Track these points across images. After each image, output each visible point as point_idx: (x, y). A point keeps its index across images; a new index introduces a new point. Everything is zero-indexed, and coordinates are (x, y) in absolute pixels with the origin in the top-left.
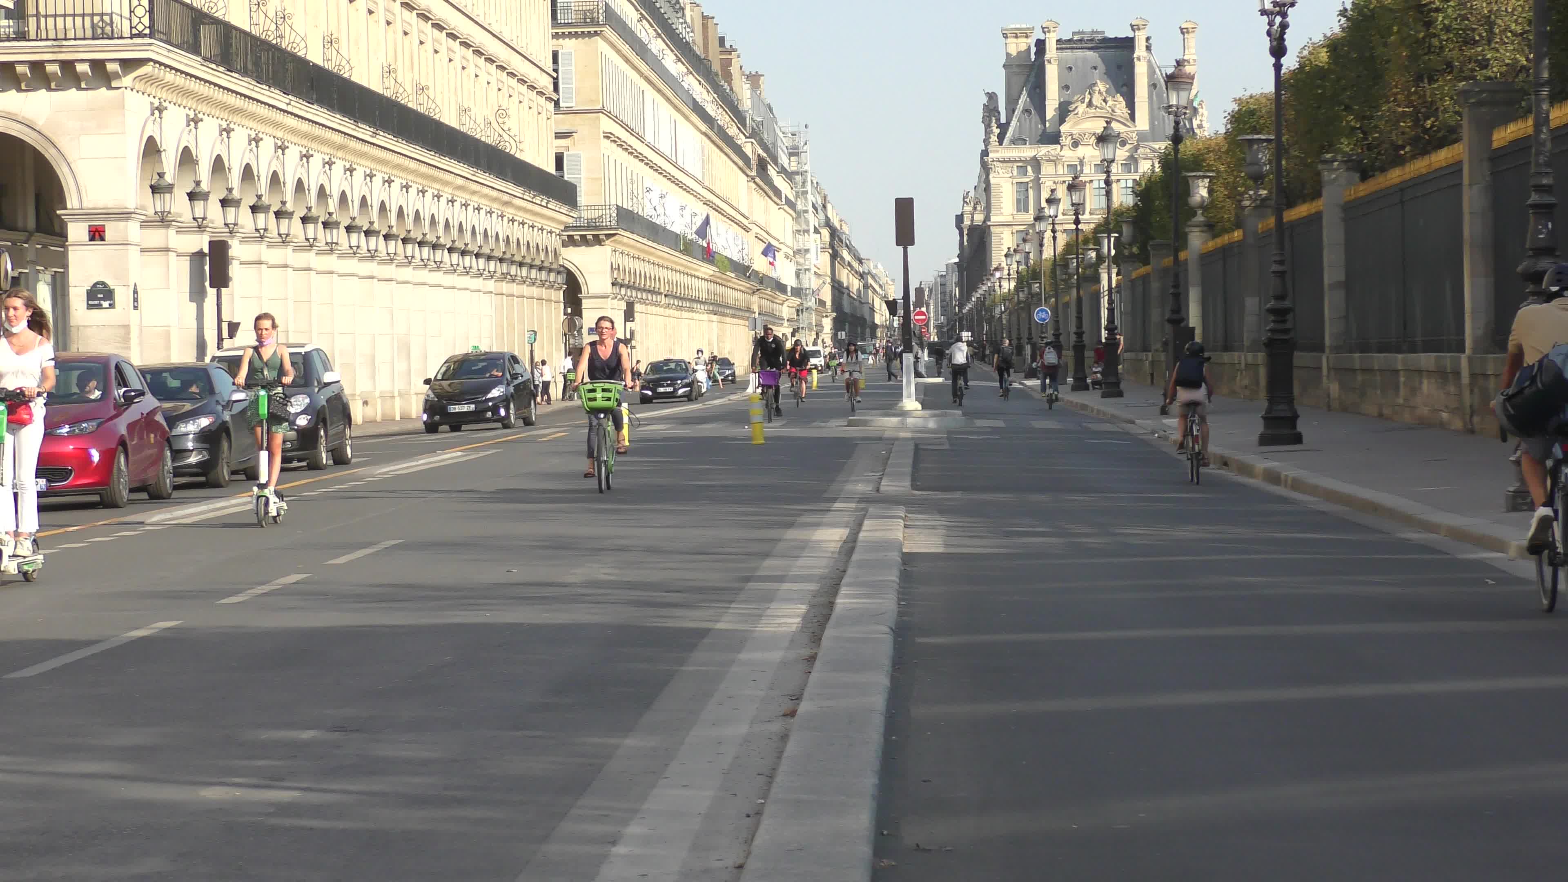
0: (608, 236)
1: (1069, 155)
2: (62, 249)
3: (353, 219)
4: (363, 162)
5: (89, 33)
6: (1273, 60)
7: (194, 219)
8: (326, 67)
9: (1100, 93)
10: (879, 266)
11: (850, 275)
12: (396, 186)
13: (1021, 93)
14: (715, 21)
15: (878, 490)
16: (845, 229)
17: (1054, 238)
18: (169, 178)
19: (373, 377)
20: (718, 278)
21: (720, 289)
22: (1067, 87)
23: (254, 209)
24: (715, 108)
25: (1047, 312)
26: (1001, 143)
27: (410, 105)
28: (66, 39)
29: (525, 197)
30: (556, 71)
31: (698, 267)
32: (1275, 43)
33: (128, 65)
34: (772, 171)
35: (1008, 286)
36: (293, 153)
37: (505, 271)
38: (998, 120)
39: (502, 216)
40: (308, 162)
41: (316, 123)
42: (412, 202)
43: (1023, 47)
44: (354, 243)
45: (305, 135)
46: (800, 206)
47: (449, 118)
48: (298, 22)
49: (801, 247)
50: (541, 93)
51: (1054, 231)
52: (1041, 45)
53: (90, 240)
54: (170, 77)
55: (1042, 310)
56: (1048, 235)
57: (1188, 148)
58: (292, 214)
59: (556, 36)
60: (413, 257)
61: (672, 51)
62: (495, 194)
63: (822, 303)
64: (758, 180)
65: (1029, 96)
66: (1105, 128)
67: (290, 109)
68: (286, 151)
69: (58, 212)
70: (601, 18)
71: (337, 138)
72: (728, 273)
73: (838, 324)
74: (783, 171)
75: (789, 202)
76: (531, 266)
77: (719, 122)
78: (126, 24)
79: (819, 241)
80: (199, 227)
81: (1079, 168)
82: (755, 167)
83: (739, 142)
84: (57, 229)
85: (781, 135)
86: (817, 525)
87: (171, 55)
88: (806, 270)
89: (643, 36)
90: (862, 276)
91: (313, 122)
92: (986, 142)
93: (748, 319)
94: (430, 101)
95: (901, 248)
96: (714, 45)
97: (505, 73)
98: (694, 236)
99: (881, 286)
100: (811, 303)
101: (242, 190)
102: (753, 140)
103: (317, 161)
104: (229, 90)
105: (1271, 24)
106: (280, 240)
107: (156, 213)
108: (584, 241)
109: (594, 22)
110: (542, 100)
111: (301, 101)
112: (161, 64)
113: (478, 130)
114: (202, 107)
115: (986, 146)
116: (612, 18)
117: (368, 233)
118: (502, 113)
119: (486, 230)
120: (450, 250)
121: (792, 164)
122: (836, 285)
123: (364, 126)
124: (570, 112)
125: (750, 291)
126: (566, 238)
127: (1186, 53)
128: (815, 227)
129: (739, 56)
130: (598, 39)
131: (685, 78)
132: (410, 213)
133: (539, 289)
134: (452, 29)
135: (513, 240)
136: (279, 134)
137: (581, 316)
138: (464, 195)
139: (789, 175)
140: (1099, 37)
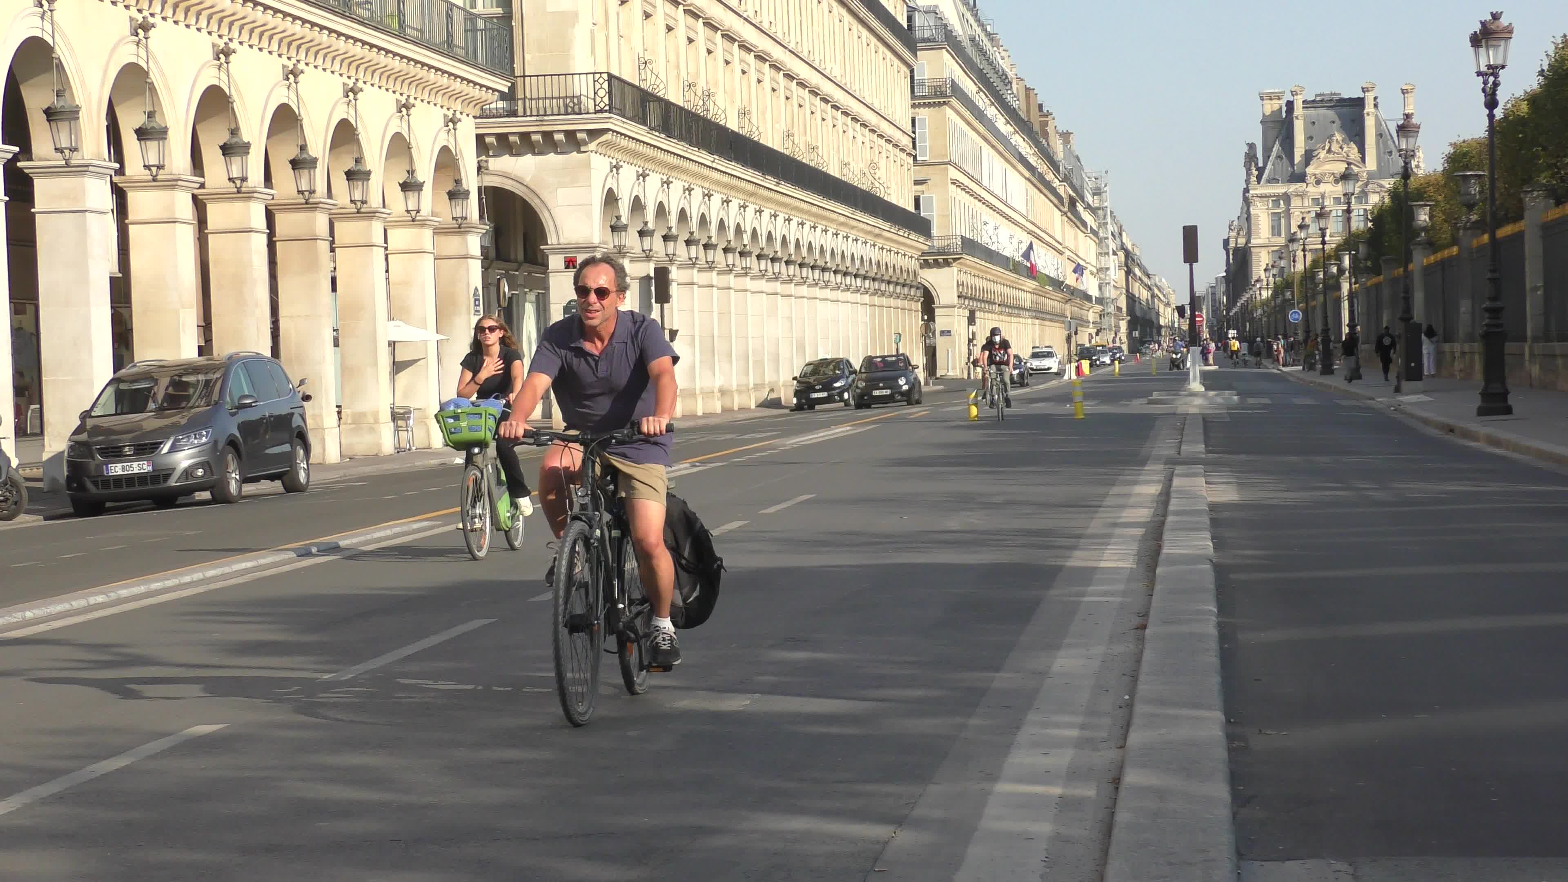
0: (955, 260)
1: (1313, 190)
2: (543, 276)
3: (762, 249)
4: (770, 205)
5: (562, 111)
6: (1487, 112)
7: (643, 251)
8: (741, 132)
9: (1337, 141)
10: (1163, 280)
11: (1141, 287)
12: (794, 223)
13: (1275, 143)
14: (1035, 92)
15: (1179, 454)
16: (1137, 251)
17: (1305, 256)
18: (624, 220)
19: (777, 371)
20: (1039, 290)
21: (1041, 299)
22: (1311, 138)
23: (688, 243)
24: (1036, 159)
25: (1299, 314)
26: (1259, 183)
27: (804, 161)
28: (545, 115)
29: (892, 230)
30: (914, 132)
31: (1023, 282)
32: (1489, 97)
33: (594, 134)
34: (1080, 208)
35: (1265, 294)
36: (716, 199)
37: (877, 288)
38: (1256, 164)
39: (874, 245)
40: (728, 206)
41: (734, 176)
42: (806, 235)
43: (1276, 107)
44: (763, 267)
45: (726, 186)
46: (1101, 235)
47: (834, 171)
48: (720, 99)
49: (1103, 266)
50: (903, 150)
51: (1304, 250)
52: (1290, 105)
53: (566, 268)
54: (624, 142)
55: (1295, 312)
56: (1300, 254)
57: (1413, 183)
58: (716, 246)
59: (914, 106)
60: (807, 278)
61: (1003, 116)
62: (869, 228)
63: (1119, 309)
64: (1069, 214)
65: (1281, 145)
66: (1346, 168)
67: (714, 165)
68: (712, 198)
69: (542, 247)
70: (948, 91)
71: (750, 188)
72: (1047, 287)
73: (1132, 326)
74: (1088, 207)
75: (1093, 231)
76: (897, 284)
77: (1039, 170)
78: (591, 103)
79: (1116, 262)
80: (647, 257)
81: (1321, 201)
82: (1067, 205)
83: (1054, 185)
84: (540, 260)
85: (1087, 179)
86: (1135, 483)
87: (625, 126)
88: (1107, 283)
89: (981, 105)
90: (1149, 288)
91: (732, 175)
92: (1247, 181)
93: (1063, 322)
94: (819, 158)
95: (1188, 265)
96: (1034, 110)
97: (876, 135)
98: (1021, 259)
99: (1164, 296)
100: (1111, 309)
101: (678, 228)
102: (1065, 184)
103: (734, 205)
104: (668, 152)
105: (1485, 83)
106: (708, 266)
107: (615, 247)
108: (937, 264)
109: (943, 95)
110: (904, 156)
111: (722, 159)
112: (618, 133)
113: (856, 179)
114: (648, 165)
115: (1247, 185)
116: (957, 91)
117: (773, 260)
118: (873, 165)
119: (862, 256)
120: (835, 272)
121: (1095, 201)
122: (1130, 295)
123: (769, 178)
124: (925, 164)
125: (1064, 301)
126: (922, 261)
127: (1406, 108)
128: (1113, 251)
129: (1054, 119)
130: (946, 108)
131: (1013, 137)
132: (805, 244)
133: (903, 301)
134: (836, 102)
135: (883, 263)
136: (706, 185)
137: (934, 321)
138: (845, 230)
139: (1093, 210)
140: (1336, 98)
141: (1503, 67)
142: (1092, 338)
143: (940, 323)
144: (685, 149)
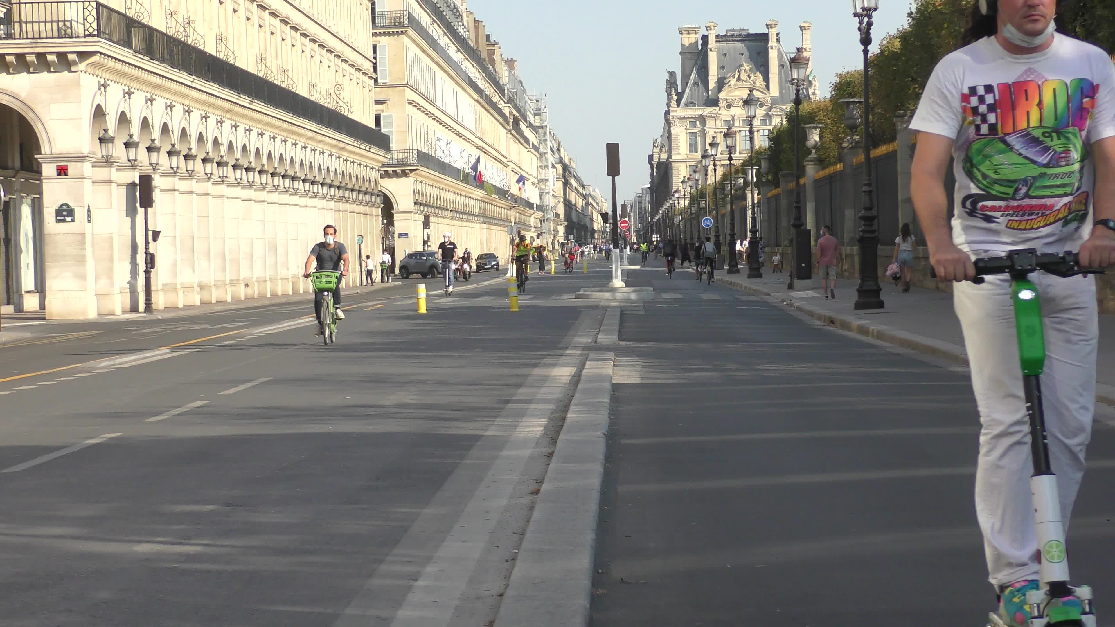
0: (412, 171)
1: (725, 113)
2: (38, 182)
3: (237, 160)
4: (244, 121)
5: (56, 34)
6: (862, 47)
7: (129, 160)
8: (218, 56)
9: (746, 71)
10: (596, 190)
11: (577, 196)
12: (266, 137)
13: (692, 72)
14: (483, 24)
15: (596, 342)
16: (573, 165)
17: (715, 170)
18: (111, 133)
19: (252, 268)
20: (486, 198)
21: (488, 206)
22: (723, 67)
23: (170, 154)
24: (484, 83)
25: (710, 221)
26: (678, 106)
27: (276, 82)
28: (40, 38)
29: (355, 144)
30: (375, 58)
31: (473, 192)
32: (864, 36)
33: (83, 55)
34: (523, 126)
35: (684, 203)
36: (196, 115)
37: (341, 195)
38: (676, 90)
39: (339, 158)
40: (206, 121)
41: (212, 95)
42: (278, 148)
43: (693, 40)
44: (238, 176)
45: (204, 103)
46: (542, 150)
47: (302, 91)
48: (199, 26)
49: (543, 177)
50: (365, 74)
51: (715, 165)
52: (705, 39)
53: (58, 175)
54: (111, 63)
55: (707, 219)
56: (711, 168)
57: (805, 108)
58: (195, 156)
59: (375, 35)
60: (278, 186)
61: (454, 44)
62: (334, 142)
63: (557, 215)
64: (513, 132)
65: (698, 73)
66: (749, 95)
67: (194, 85)
68: (191, 114)
69: (36, 156)
70: (406, 22)
71: (227, 105)
72: (493, 196)
73: (569, 230)
74: (530, 126)
75: (534, 147)
76: (359, 192)
77: (486, 93)
78: (81, 28)
79: (555, 173)
80: (132, 166)
81: (731, 122)
82: (511, 124)
83: (500, 106)
84: (35, 168)
85: (529, 101)
86: (554, 365)
87: (112, 49)
88: (546, 193)
89: (434, 34)
90: (585, 197)
91: (209, 94)
92: (669, 105)
93: (507, 226)
94: (289, 80)
95: (611, 177)
96: (483, 40)
97: (340, 60)
98: (470, 171)
99: (597, 204)
100: (550, 215)
101: (161, 140)
102: (509, 105)
103: (212, 120)
104: (151, 72)
105: (861, 23)
106: (188, 175)
107: (103, 156)
108: (395, 174)
109: (401, 25)
110: (365, 78)
111: (201, 80)
112: (105, 55)
113: (322, 99)
114: (133, 84)
115: (668, 108)
116: (413, 22)
117: (247, 170)
118: (338, 87)
119: (328, 167)
120: (304, 181)
121: (537, 121)
122: (567, 203)
123: (244, 97)
124: (385, 86)
125: (509, 208)
126: (383, 172)
127: (804, 43)
128: (552, 163)
129: (500, 48)
130: (403, 36)
131: (463, 63)
132: (276, 155)
133: (365, 207)
134: (304, 30)
135: (347, 173)
136: (187, 102)
137: (393, 226)
138: (313, 143)
139: (534, 129)
140: (744, 33)
141: (875, 9)
142: (534, 240)
143: (399, 227)
144: (167, 70)
